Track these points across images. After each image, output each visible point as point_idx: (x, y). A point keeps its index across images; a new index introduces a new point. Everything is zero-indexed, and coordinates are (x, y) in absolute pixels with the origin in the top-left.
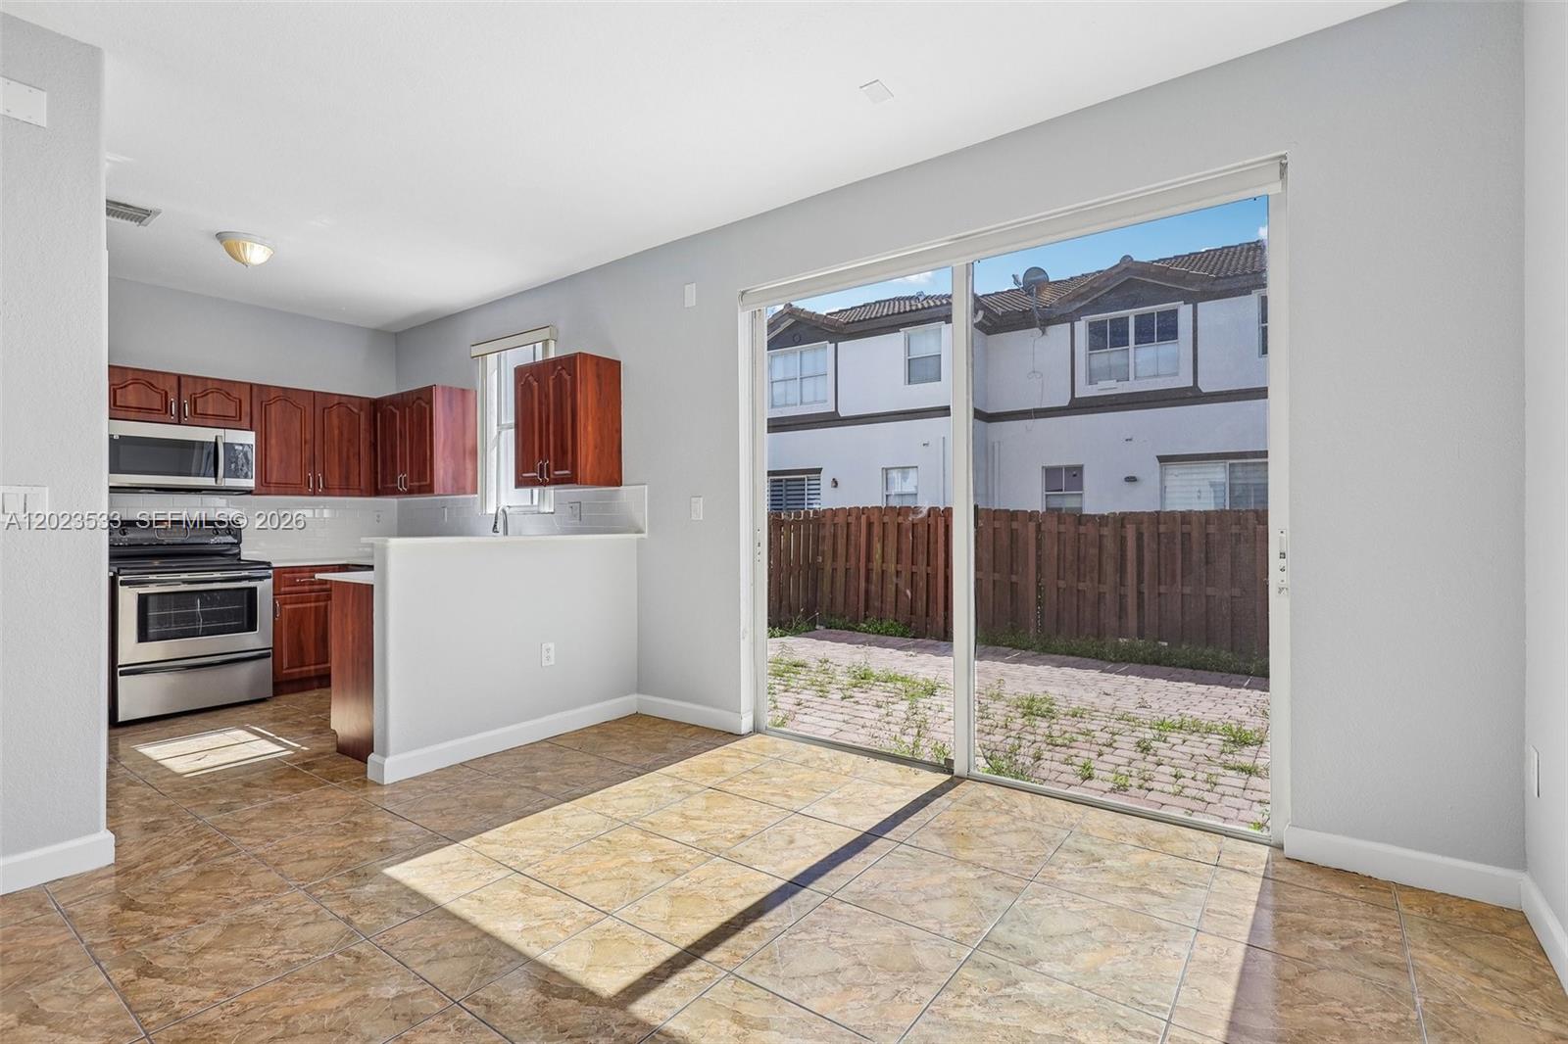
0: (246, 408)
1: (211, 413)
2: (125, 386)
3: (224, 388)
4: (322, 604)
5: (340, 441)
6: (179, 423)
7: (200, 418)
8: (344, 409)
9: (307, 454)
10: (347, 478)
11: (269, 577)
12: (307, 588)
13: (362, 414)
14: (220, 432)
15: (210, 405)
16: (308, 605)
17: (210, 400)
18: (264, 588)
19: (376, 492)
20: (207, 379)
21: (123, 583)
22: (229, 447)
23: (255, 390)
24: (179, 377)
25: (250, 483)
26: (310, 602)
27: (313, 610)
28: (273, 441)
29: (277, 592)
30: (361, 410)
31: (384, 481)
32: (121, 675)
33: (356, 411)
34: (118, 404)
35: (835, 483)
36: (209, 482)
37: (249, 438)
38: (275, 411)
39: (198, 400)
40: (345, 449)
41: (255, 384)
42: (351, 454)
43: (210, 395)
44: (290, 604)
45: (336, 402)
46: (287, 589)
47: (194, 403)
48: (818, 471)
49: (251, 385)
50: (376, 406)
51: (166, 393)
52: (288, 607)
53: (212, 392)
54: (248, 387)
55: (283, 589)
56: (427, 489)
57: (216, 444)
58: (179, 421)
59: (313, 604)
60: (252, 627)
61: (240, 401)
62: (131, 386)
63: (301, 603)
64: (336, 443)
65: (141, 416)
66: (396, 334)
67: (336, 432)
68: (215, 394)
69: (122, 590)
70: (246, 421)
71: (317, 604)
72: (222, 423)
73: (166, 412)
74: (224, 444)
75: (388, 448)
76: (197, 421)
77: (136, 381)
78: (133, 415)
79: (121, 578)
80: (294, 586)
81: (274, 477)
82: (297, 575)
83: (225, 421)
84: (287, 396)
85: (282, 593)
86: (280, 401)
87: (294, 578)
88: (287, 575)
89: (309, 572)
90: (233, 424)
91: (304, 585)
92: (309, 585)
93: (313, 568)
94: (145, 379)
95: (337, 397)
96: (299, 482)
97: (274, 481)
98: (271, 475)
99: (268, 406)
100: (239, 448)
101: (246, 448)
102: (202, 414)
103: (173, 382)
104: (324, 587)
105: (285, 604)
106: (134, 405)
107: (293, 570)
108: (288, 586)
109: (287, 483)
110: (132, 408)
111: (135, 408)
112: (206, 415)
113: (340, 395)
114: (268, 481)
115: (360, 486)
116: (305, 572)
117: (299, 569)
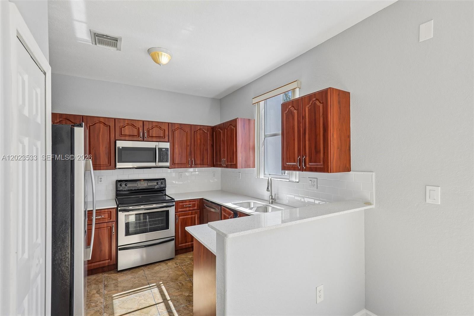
0: (167, 133)
1: (154, 136)
2: (125, 127)
3: (158, 125)
4: (193, 216)
5: (200, 145)
6: (143, 141)
7: (151, 138)
8: (201, 131)
9: (189, 150)
10: (203, 160)
11: (173, 206)
12: (188, 209)
13: (208, 132)
14: (157, 143)
15: (154, 132)
16: (188, 216)
17: (154, 130)
18: (172, 211)
19: (214, 166)
20: (153, 122)
21: (121, 211)
22: (160, 149)
23: (170, 125)
24: (143, 122)
25: (168, 164)
26: (189, 215)
27: (190, 218)
28: (176, 146)
29: (177, 212)
30: (208, 131)
31: (216, 161)
32: (119, 250)
33: (206, 132)
34: (122, 134)
36: (153, 164)
37: (167, 145)
38: (177, 133)
39: (150, 130)
40: (202, 148)
41: (170, 123)
42: (204, 150)
43: (154, 128)
44: (182, 216)
45: (199, 129)
46: (181, 210)
47: (148, 132)
49: (169, 123)
50: (213, 129)
51: (139, 128)
52: (181, 217)
53: (155, 127)
54: (168, 124)
55: (179, 210)
56: (235, 166)
57: (156, 148)
58: (143, 140)
59: (190, 216)
60: (167, 227)
61: (165, 130)
62: (126, 127)
63: (186, 215)
64: (199, 146)
65: (131, 138)
66: (220, 99)
67: (199, 141)
68: (156, 128)
69: (120, 214)
70: (167, 138)
71: (192, 216)
72: (158, 140)
73: (139, 136)
74: (159, 148)
75: (218, 147)
76: (150, 139)
77: (128, 125)
78: (127, 138)
79: (119, 208)
80: (183, 208)
81: (177, 161)
82: (184, 204)
83: (160, 139)
84: (181, 127)
85: (179, 212)
86: (179, 130)
87: (183, 205)
88: (180, 204)
89: (189, 202)
90: (162, 140)
91: (187, 208)
92: (188, 208)
93: (190, 201)
94: (132, 123)
95: (199, 126)
96: (186, 163)
97: (176, 163)
98: (176, 160)
99: (174, 132)
100: (163, 150)
101: (167, 149)
102: (151, 136)
103: (141, 124)
104: (194, 208)
105: (180, 216)
106: (128, 134)
107: (182, 202)
108: (181, 209)
109: (181, 163)
110: (127, 135)
111: (128, 135)
112: (153, 136)
113: (200, 125)
114: (175, 163)
115: (207, 163)
116: (187, 202)
117: (185, 201)
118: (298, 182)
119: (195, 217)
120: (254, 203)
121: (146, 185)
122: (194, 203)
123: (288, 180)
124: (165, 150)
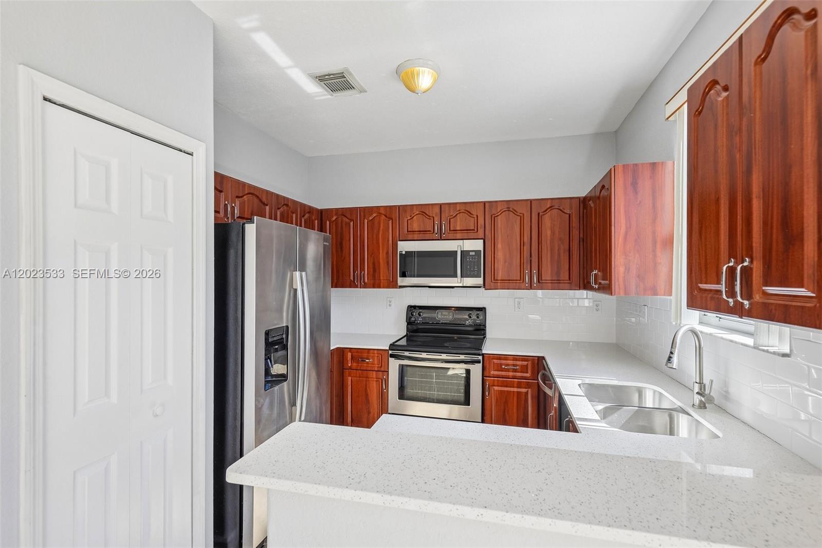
0: (481, 221)
1: (459, 229)
2: (413, 217)
3: (466, 208)
4: (524, 390)
5: (552, 240)
7: (453, 234)
8: (555, 211)
9: (525, 254)
10: (558, 274)
11: (478, 362)
12: (511, 374)
13: (573, 213)
14: (460, 243)
15: (459, 223)
16: (512, 389)
17: (458, 219)
18: (476, 371)
19: (584, 286)
20: (456, 203)
21: (393, 356)
22: (465, 253)
23: (487, 205)
24: (441, 205)
25: (480, 281)
26: (513, 387)
27: (516, 394)
28: (499, 246)
29: (485, 375)
30: (571, 209)
31: (587, 276)
33: (567, 210)
34: (409, 230)
36: (453, 281)
37: (477, 245)
38: (500, 221)
39: (451, 220)
40: (557, 248)
42: (562, 251)
43: (459, 215)
44: (498, 386)
45: (549, 206)
46: (496, 373)
47: (449, 222)
49: (484, 203)
50: (584, 202)
51: (433, 218)
52: (496, 388)
53: (463, 212)
54: (483, 204)
55: (492, 372)
57: (457, 251)
58: (441, 238)
59: (515, 390)
60: (466, 401)
61: (478, 217)
62: (416, 217)
63: (506, 386)
64: (549, 242)
65: (421, 236)
66: (616, 132)
67: (549, 233)
69: (391, 361)
70: (481, 231)
71: (519, 390)
72: (465, 235)
73: (434, 232)
74: (462, 251)
75: (589, 244)
76: (451, 236)
77: (417, 213)
78: (416, 236)
79: (390, 353)
80: (502, 371)
81: (501, 276)
82: (503, 362)
83: (468, 234)
84: (510, 206)
85: (492, 376)
86: (504, 213)
87: (501, 365)
88: (496, 361)
89: (513, 360)
90: (472, 235)
91: (509, 371)
92: (513, 372)
93: (516, 358)
94: (423, 210)
95: (549, 201)
96: (519, 279)
97: (499, 278)
98: (498, 275)
99: (496, 218)
100: (471, 253)
101: (477, 252)
102: (454, 231)
103: (437, 210)
104: (525, 375)
105: (494, 386)
106: (416, 230)
107: (500, 357)
108: (495, 371)
109: (509, 280)
110: (416, 231)
111: (418, 231)
112: (456, 230)
113: (552, 199)
114: (496, 279)
115: (570, 281)
116: (510, 360)
117: (506, 357)
118: (789, 356)
119: (527, 393)
121: (451, 317)
122: (525, 363)
124: (474, 253)
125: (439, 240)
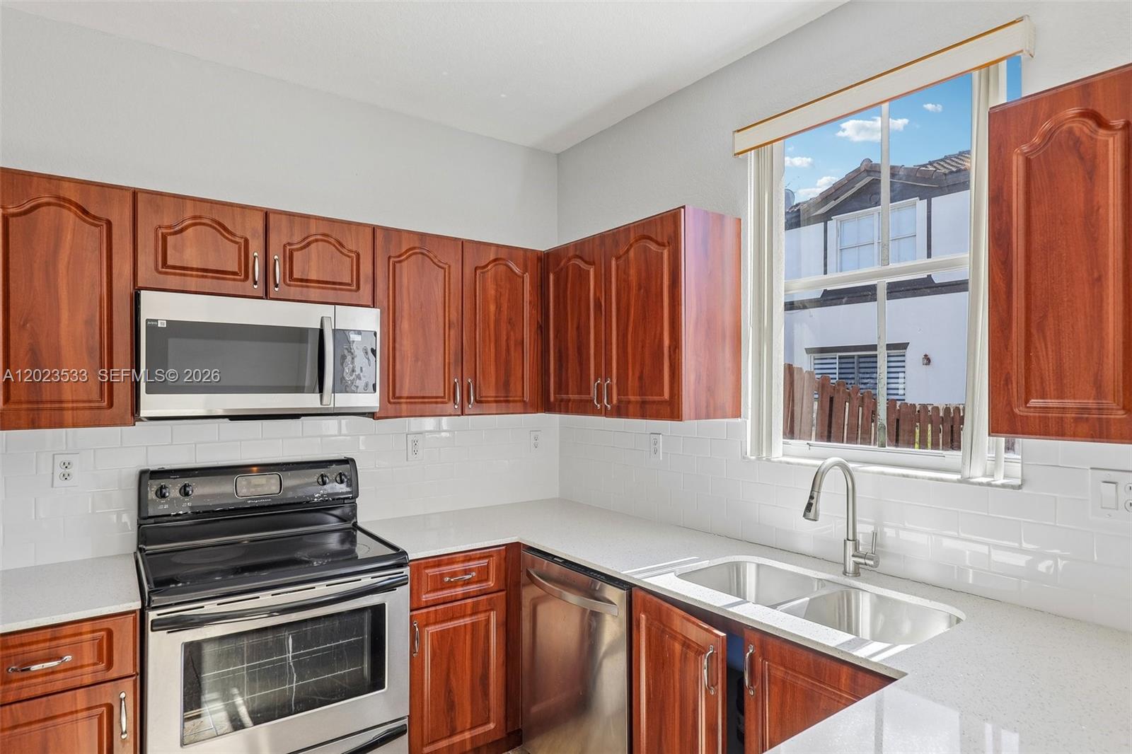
0: (366, 268)
1: (314, 277)
2: (181, 231)
3: (332, 233)
4: (482, 617)
5: (497, 322)
6: (266, 296)
7: (299, 288)
8: (502, 268)
9: (453, 343)
10: (507, 385)
11: (402, 583)
12: (459, 591)
13: (527, 277)
14: (327, 310)
15: (313, 264)
16: (461, 622)
17: (314, 256)
18: (397, 604)
19: (545, 405)
20: (308, 217)
21: (158, 625)
22: (341, 335)
23: (380, 235)
24: (267, 214)
25: (371, 401)
26: (464, 616)
27: (469, 630)
28: (405, 325)
29: (415, 606)
30: (525, 271)
31: (561, 387)
33: (517, 270)
34: (170, 262)
35: (927, 360)
36: (309, 400)
38: (407, 272)
39: (295, 254)
40: (504, 337)
41: (379, 227)
42: (512, 343)
43: (313, 246)
44: (435, 623)
45: (492, 258)
46: (431, 597)
47: (289, 259)
48: (904, 346)
49: (374, 229)
50: (545, 264)
51: (246, 241)
52: (431, 630)
53: (317, 240)
54: (369, 231)
55: (425, 598)
57: (321, 332)
58: (267, 293)
59: (468, 620)
60: (376, 682)
61: (358, 256)
62: (190, 230)
63: (451, 619)
64: (492, 327)
65: (208, 284)
66: (558, 155)
67: (492, 308)
68: (320, 243)
69: (154, 638)
70: (366, 289)
71: (474, 618)
72: (331, 295)
73: (246, 277)
74: (335, 331)
75: (571, 334)
76: (295, 291)
77: (197, 221)
78: (192, 283)
79: (152, 615)
80: (442, 589)
81: (406, 389)
82: (446, 569)
83: (337, 291)
84: (425, 246)
85: (423, 605)
86: (414, 257)
87: (442, 576)
88: (430, 572)
89: (464, 561)
90: (346, 296)
91: (455, 587)
92: (463, 585)
93: (468, 556)
94: (214, 217)
95: (493, 248)
96: (442, 394)
97: (405, 394)
98: (401, 386)
99: (397, 265)
100: (353, 338)
102: (301, 280)
103: (257, 223)
104: (484, 586)
105: (427, 625)
106: (195, 266)
107: (438, 561)
108: (430, 592)
109: (424, 398)
110: (192, 269)
111: (198, 270)
112: (307, 281)
113: (498, 246)
114: (397, 395)
115: (523, 396)
116: (458, 562)
117: (449, 559)
118: (1020, 487)
119: (488, 621)
120: (758, 566)
121: (274, 488)
122: (484, 562)
123: (956, 477)
125: (261, 298)
